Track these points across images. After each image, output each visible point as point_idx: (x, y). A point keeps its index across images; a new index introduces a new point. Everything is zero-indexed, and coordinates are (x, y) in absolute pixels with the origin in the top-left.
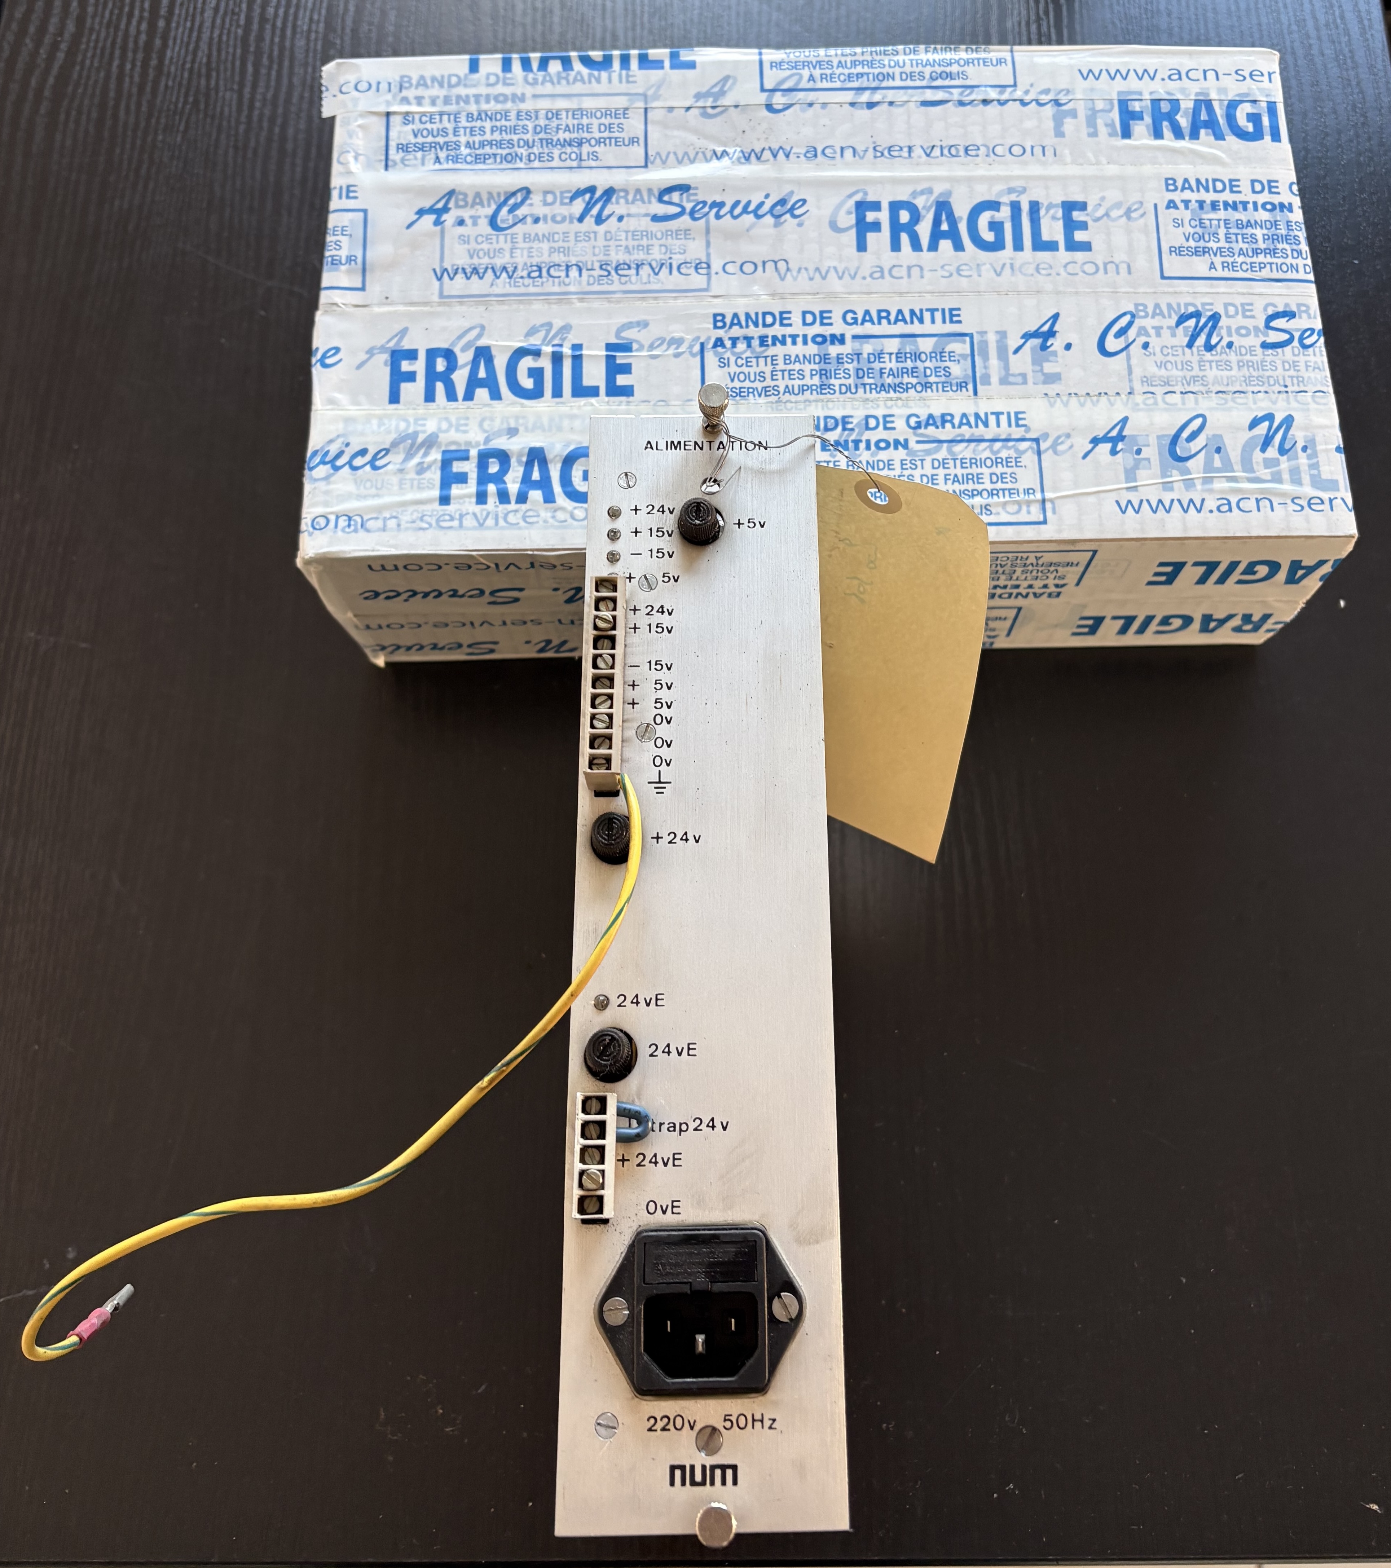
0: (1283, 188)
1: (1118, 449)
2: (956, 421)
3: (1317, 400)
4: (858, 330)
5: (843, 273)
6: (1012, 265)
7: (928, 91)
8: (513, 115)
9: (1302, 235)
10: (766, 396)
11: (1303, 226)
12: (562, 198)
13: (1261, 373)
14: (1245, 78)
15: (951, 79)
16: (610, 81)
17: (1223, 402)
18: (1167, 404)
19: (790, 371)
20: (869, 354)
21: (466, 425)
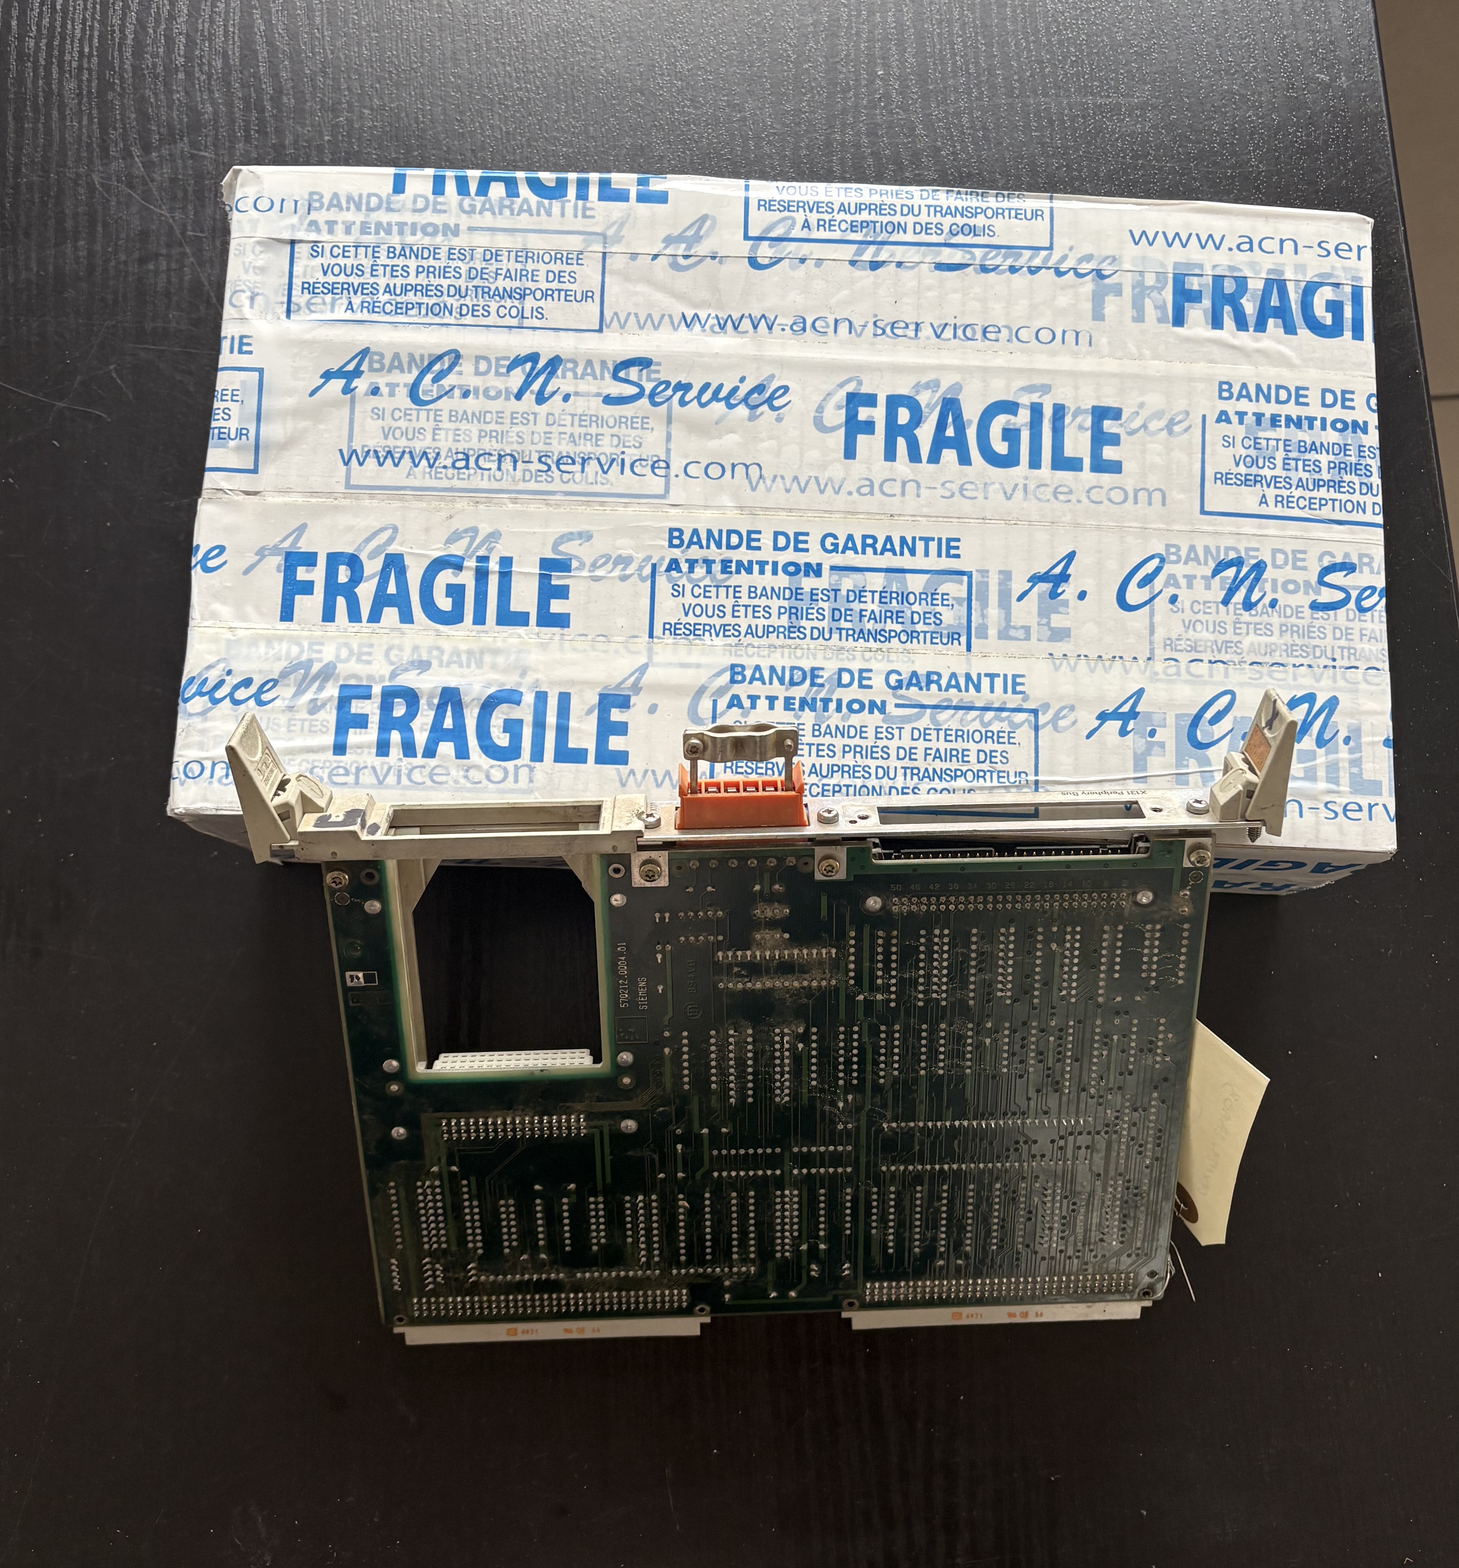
0: (1359, 401)
1: (1129, 729)
2: (944, 682)
3: (1368, 678)
4: (838, 559)
5: (826, 485)
6: (1025, 486)
7: (947, 250)
8: (443, 253)
9: (1375, 464)
10: (724, 636)
11: (1377, 452)
12: (498, 366)
13: (1306, 640)
14: (1329, 253)
15: (975, 235)
16: (563, 215)
17: (1258, 676)
18: (1192, 675)
19: (754, 606)
20: (848, 591)
21: (370, 654)
